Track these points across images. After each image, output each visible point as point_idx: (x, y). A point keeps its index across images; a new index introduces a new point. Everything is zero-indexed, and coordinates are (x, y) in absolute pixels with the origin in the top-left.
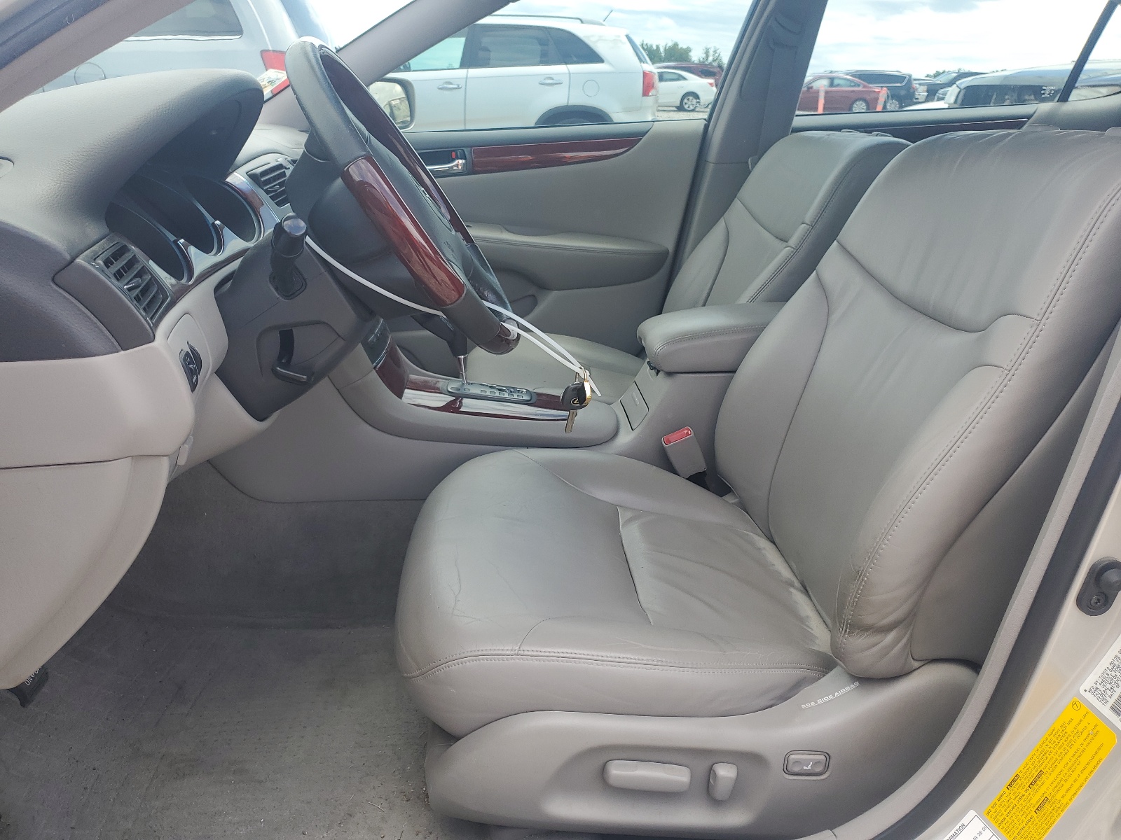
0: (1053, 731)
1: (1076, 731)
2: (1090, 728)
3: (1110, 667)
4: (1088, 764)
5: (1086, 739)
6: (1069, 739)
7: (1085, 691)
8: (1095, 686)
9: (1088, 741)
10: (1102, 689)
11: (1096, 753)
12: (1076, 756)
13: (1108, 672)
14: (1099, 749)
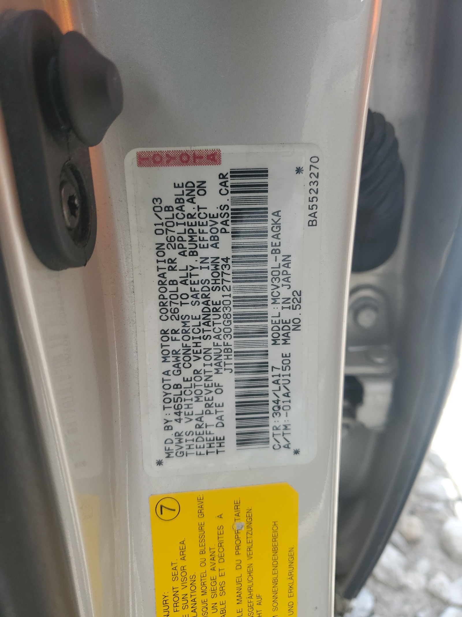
0: (165, 603)
1: (207, 556)
2: (228, 521)
3: (169, 366)
4: (275, 582)
5: (238, 547)
6: (208, 583)
7: (160, 463)
8: (170, 434)
9: (244, 547)
10: (191, 426)
11: (275, 550)
12: (245, 594)
13: (175, 380)
14: (275, 538)
